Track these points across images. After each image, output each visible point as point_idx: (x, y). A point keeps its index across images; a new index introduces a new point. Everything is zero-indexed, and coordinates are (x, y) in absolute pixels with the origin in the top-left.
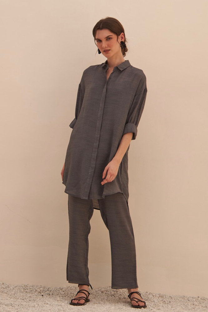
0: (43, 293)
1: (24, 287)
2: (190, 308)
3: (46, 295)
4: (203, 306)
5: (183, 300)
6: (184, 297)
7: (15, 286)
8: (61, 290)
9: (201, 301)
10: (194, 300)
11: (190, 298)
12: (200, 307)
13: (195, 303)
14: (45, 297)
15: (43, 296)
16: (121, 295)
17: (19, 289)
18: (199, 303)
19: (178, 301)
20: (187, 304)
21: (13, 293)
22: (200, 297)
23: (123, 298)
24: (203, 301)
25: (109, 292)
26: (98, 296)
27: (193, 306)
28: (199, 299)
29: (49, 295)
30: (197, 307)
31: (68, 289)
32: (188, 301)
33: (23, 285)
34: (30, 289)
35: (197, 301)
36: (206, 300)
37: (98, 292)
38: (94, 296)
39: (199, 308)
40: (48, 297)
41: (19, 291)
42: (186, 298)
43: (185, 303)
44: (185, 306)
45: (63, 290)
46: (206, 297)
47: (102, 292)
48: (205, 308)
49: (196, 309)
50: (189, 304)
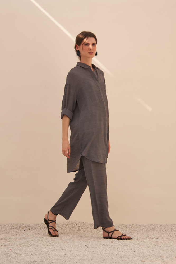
0: (25, 229)
1: (11, 225)
2: (128, 233)
3: (28, 230)
4: (137, 231)
5: (123, 227)
6: (123, 225)
7: (5, 225)
8: (37, 226)
9: (135, 227)
10: (130, 226)
11: (127, 226)
12: (135, 231)
13: (131, 229)
14: (27, 231)
15: (25, 230)
16: (79, 226)
17: (8, 227)
18: (134, 228)
19: (119, 228)
20: (125, 230)
21: (4, 230)
22: (134, 225)
23: (81, 228)
24: (136, 227)
25: (71, 225)
26: (64, 228)
27: (130, 231)
28: (134, 226)
29: (29, 229)
30: (133, 232)
31: (42, 225)
32: (126, 228)
33: (11, 224)
34: (16, 226)
35: (132, 227)
36: (138, 226)
37: (63, 225)
38: (61, 228)
39: (135, 233)
40: (29, 231)
41: (8, 228)
42: (125, 226)
43: (124, 230)
44: (125, 232)
45: (39, 225)
46: (138, 224)
47: (66, 225)
48: (138, 232)
49: (132, 233)
50: (127, 230)
